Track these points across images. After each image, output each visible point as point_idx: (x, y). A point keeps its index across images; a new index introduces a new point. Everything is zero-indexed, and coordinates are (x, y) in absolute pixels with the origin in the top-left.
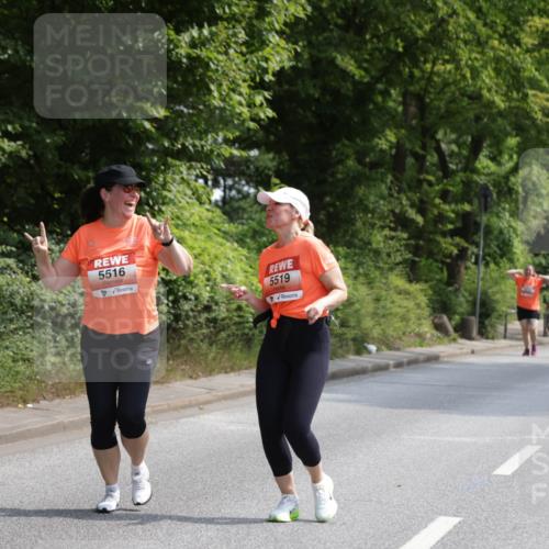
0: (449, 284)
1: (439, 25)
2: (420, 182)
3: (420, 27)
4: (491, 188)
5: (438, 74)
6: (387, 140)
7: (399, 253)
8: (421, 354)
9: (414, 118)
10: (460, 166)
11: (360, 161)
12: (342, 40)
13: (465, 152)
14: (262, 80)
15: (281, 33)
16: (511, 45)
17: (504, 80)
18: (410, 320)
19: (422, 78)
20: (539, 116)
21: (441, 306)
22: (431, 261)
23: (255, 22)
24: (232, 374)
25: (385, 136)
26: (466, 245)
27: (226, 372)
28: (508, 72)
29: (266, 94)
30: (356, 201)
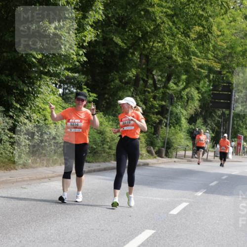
0: (154, 134)
1: (157, 27)
2: (145, 91)
3: (149, 27)
4: (174, 96)
5: (155, 47)
6: (132, 73)
8: (141, 162)
9: (144, 64)
10: (162, 86)
11: (121, 81)
12: (116, 30)
13: (164, 80)
14: (83, 45)
15: (92, 26)
16: (186, 37)
17: (182, 51)
19: (148, 48)
20: (196, 67)
21: (150, 143)
23: (82, 21)
25: (132, 71)
26: (162, 119)
28: (184, 48)
29: (84, 50)
30: (118, 97)
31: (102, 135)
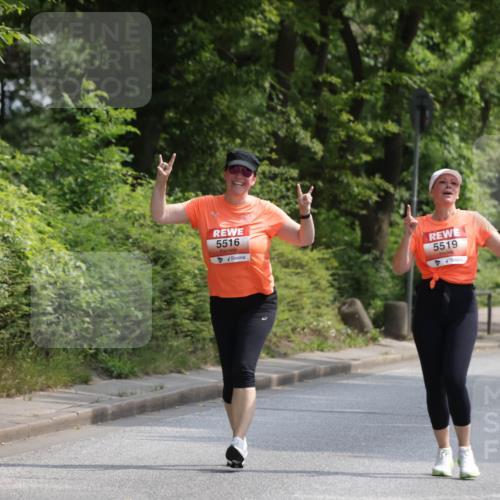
0: (364, 250)
2: (318, 87)
4: (432, 95)
6: (265, 19)
7: (284, 202)
8: (321, 363)
10: (380, 60)
11: (222, 54)
13: (387, 37)
18: (303, 308)
21: (352, 285)
22: (335, 212)
24: (19, 399)
25: (263, 12)
27: (8, 396)
30: (217, 117)
31: (163, 267)
